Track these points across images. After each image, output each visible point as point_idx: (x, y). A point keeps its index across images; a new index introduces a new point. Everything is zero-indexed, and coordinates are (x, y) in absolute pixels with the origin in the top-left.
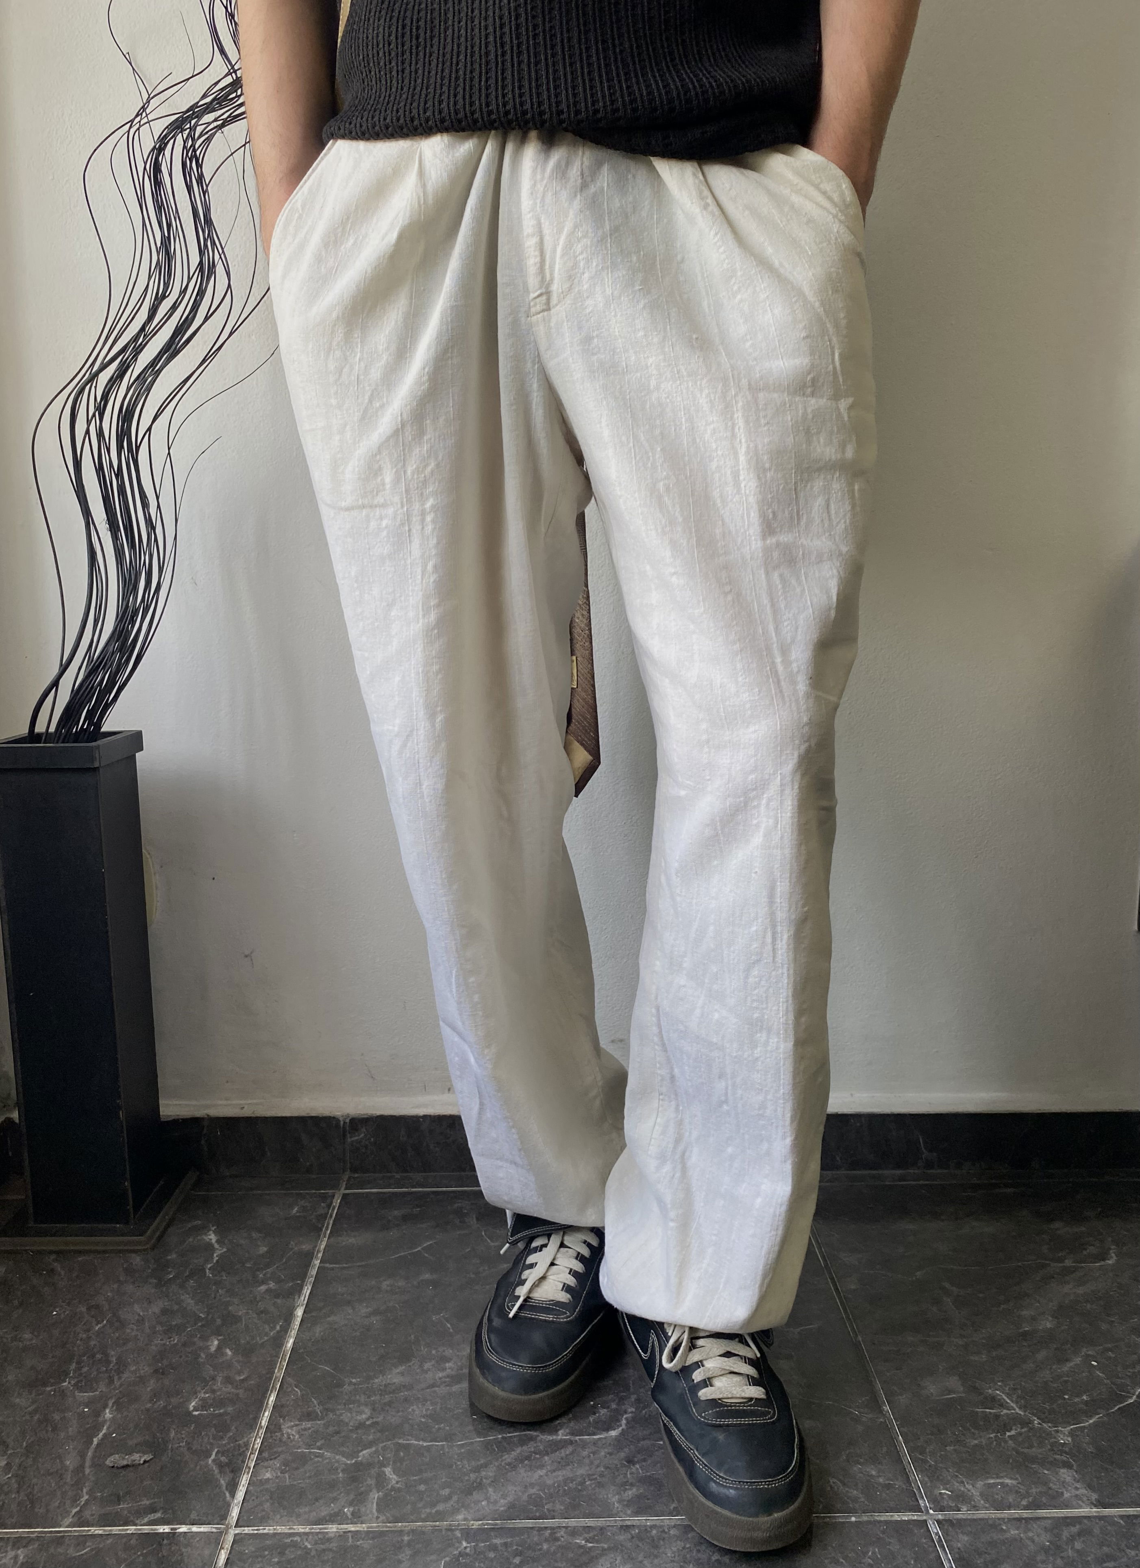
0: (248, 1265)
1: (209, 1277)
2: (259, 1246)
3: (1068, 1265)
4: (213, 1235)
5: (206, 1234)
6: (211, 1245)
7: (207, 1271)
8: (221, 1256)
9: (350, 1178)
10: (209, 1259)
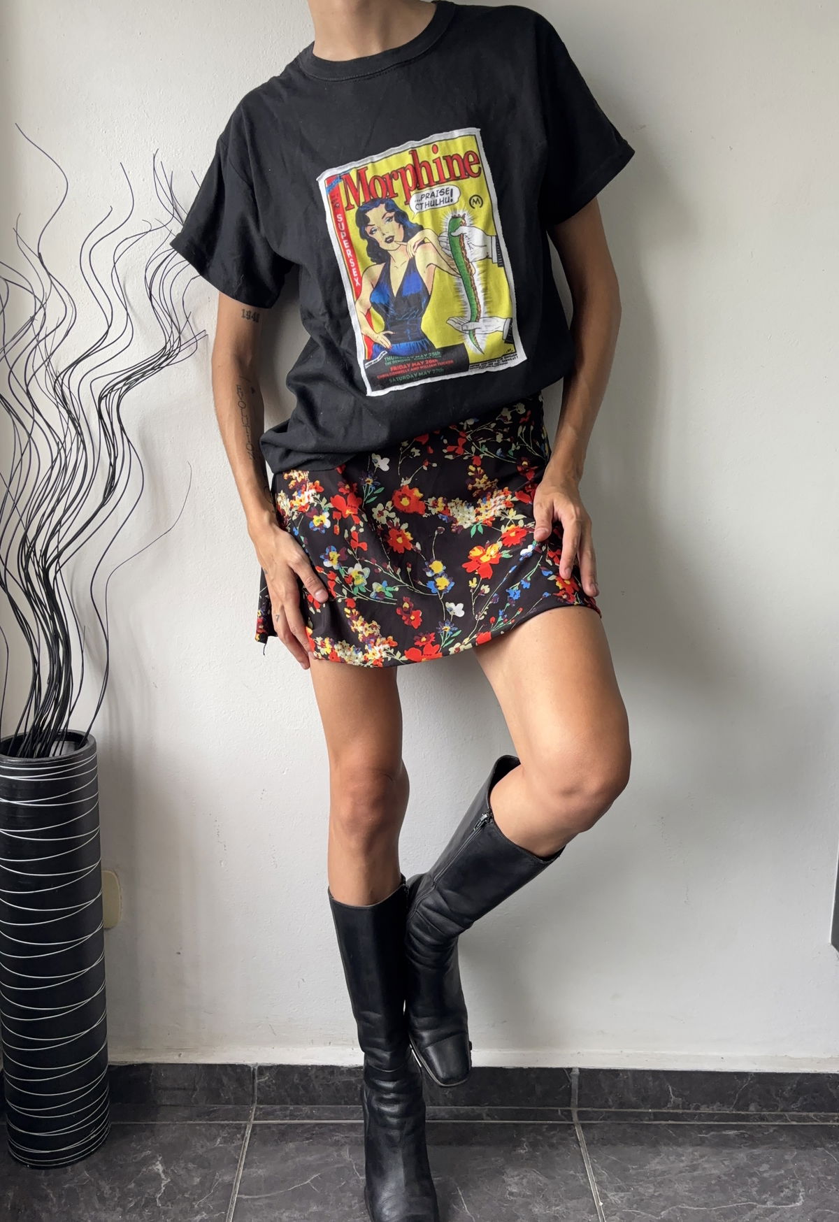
0: (186, 1196)
1: (159, 1207)
2: (193, 1177)
3: (769, 1206)
4: (160, 1165)
5: (154, 1164)
6: (160, 1175)
7: (157, 1200)
8: (166, 1186)
9: (257, 1108)
10: (158, 1189)
